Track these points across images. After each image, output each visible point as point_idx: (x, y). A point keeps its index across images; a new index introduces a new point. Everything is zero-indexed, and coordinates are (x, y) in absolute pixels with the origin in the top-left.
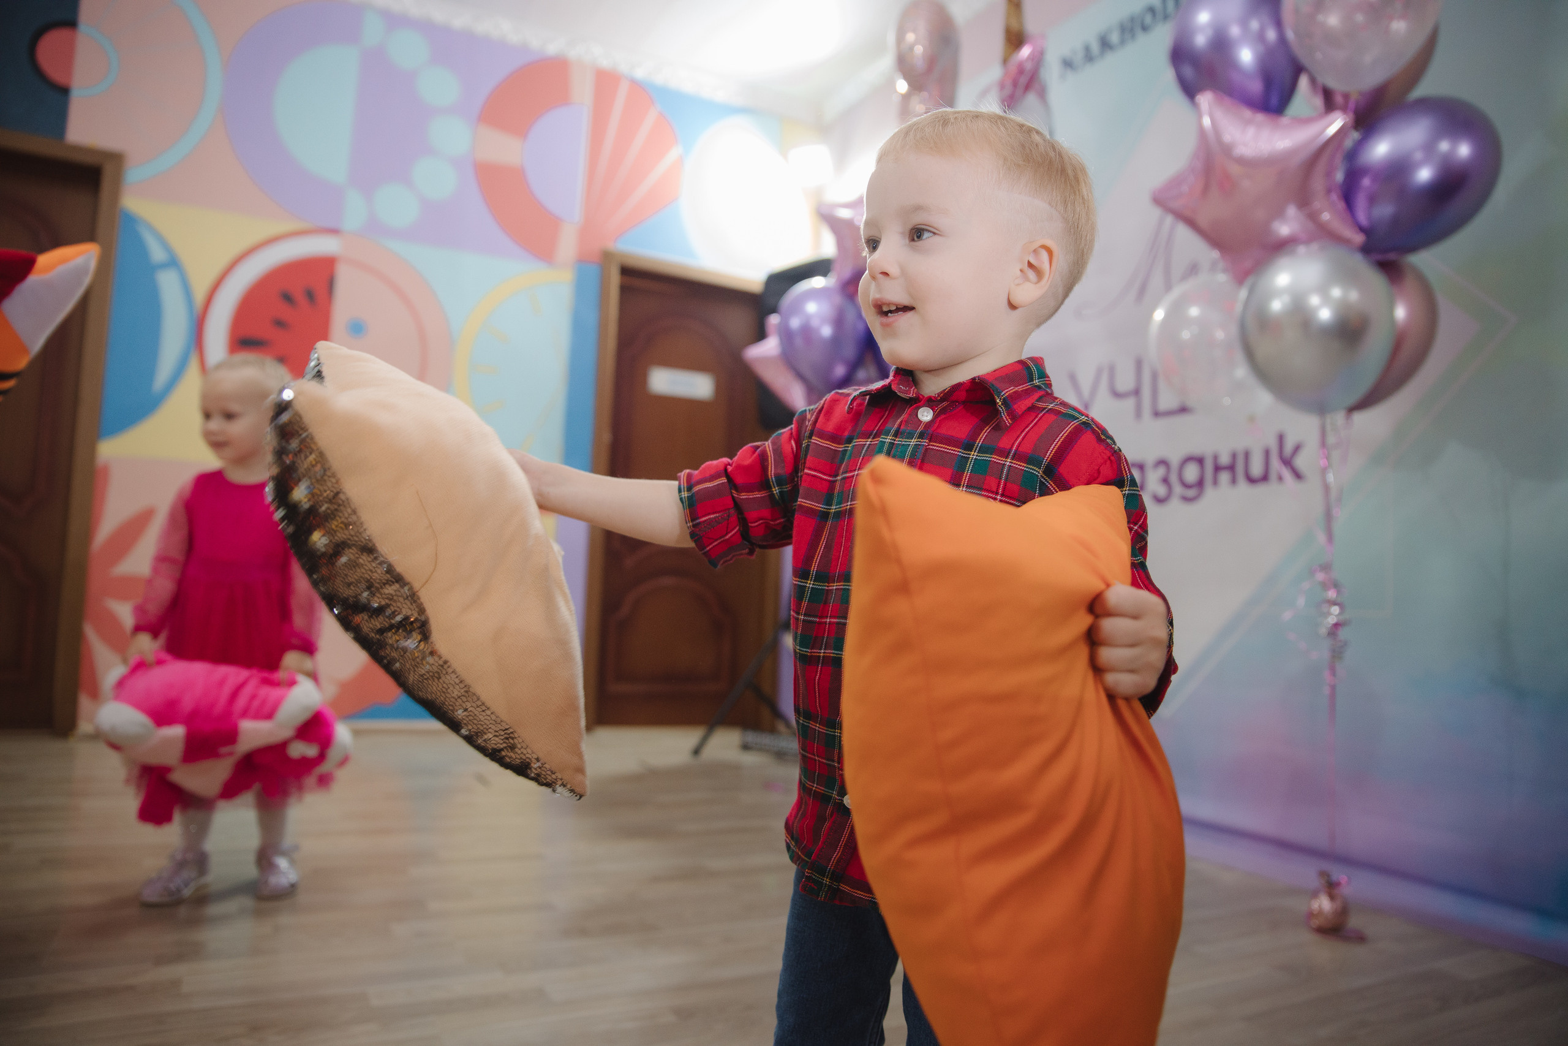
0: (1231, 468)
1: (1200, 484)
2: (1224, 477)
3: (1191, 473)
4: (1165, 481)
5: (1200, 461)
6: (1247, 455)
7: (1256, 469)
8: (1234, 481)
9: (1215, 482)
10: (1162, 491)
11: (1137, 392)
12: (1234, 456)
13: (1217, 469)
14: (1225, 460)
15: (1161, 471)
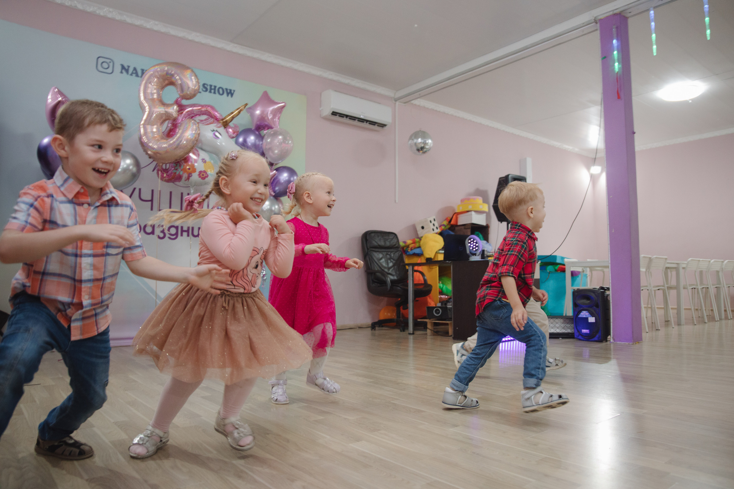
0: (188, 231)
1: (177, 234)
2: (185, 234)
3: (173, 231)
4: (163, 231)
5: (177, 228)
6: (193, 228)
7: (196, 233)
8: (188, 235)
9: (182, 235)
10: (162, 235)
11: (152, 201)
12: (189, 228)
13: (182, 231)
14: (185, 229)
15: (161, 229)
